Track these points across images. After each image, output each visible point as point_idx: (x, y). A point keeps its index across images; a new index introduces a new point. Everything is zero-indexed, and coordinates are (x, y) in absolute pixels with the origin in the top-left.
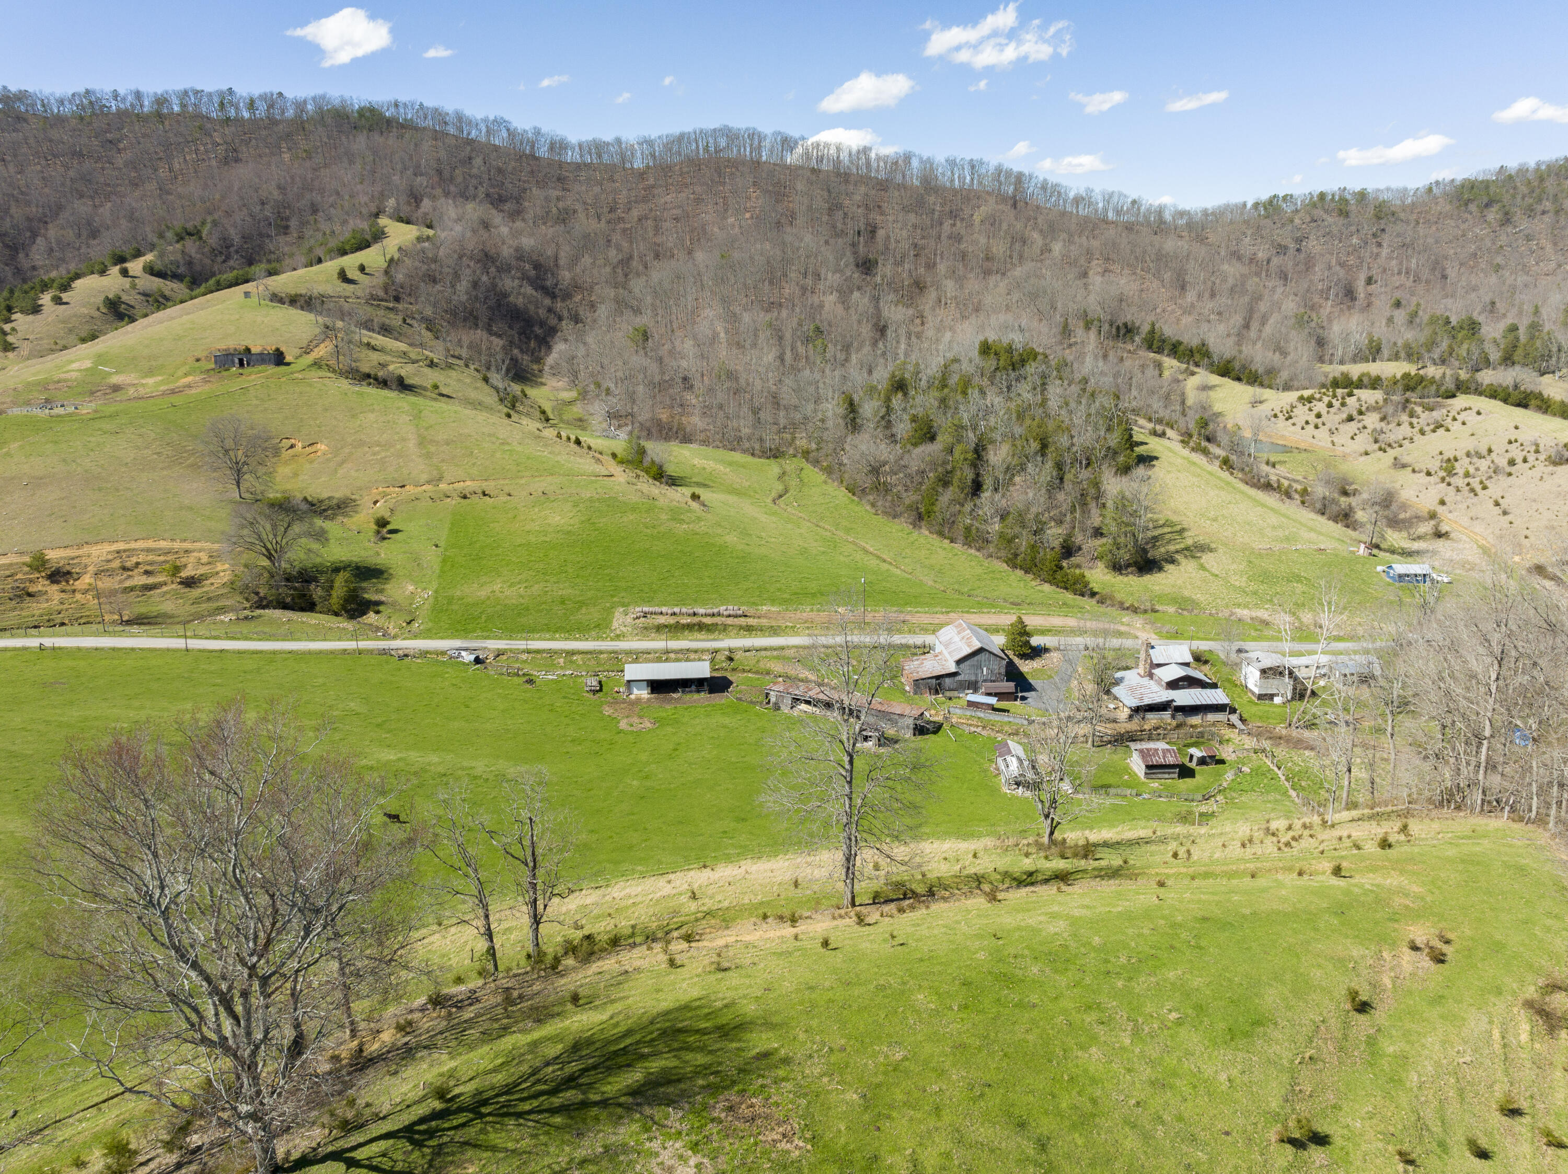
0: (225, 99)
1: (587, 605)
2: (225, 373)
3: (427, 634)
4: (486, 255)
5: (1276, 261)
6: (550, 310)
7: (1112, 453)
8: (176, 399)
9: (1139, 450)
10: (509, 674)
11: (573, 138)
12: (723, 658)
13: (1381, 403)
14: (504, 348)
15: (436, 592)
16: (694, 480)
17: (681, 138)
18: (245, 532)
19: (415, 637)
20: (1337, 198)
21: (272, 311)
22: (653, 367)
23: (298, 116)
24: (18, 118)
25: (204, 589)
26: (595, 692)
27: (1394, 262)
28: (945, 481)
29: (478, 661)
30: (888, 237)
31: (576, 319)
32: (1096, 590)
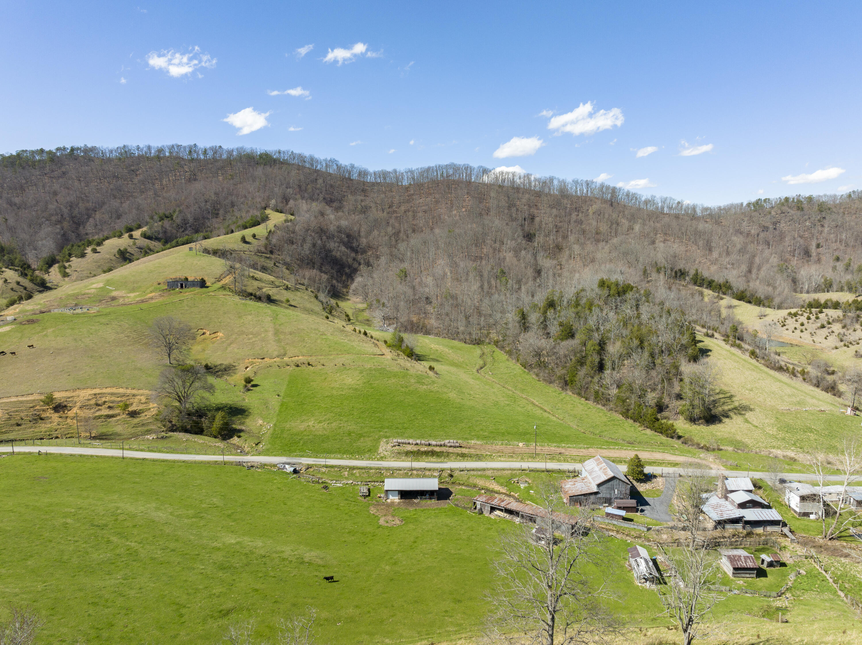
0: (192, 149)
1: (364, 437)
2: (172, 292)
3: (267, 453)
4: (321, 230)
5: (762, 235)
6: (354, 259)
7: (684, 348)
8: (143, 306)
9: (700, 345)
10: (313, 482)
11: (371, 169)
12: (447, 475)
13: (841, 317)
14: (328, 279)
15: (275, 425)
16: (431, 357)
17: (428, 169)
18: (167, 386)
19: (259, 454)
20: (795, 200)
21: (202, 258)
22: (410, 292)
23: (229, 158)
24: (89, 160)
25: (141, 419)
26: (365, 497)
27: (832, 236)
28: (581, 362)
29: (295, 471)
30: (541, 222)
31: (368, 264)
32: (680, 434)
